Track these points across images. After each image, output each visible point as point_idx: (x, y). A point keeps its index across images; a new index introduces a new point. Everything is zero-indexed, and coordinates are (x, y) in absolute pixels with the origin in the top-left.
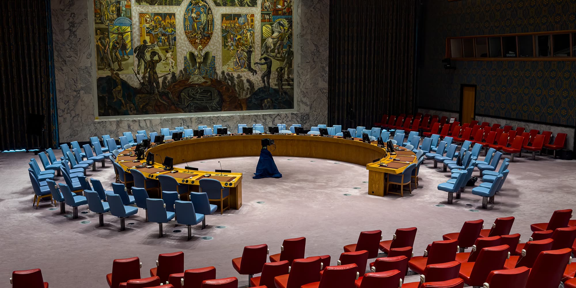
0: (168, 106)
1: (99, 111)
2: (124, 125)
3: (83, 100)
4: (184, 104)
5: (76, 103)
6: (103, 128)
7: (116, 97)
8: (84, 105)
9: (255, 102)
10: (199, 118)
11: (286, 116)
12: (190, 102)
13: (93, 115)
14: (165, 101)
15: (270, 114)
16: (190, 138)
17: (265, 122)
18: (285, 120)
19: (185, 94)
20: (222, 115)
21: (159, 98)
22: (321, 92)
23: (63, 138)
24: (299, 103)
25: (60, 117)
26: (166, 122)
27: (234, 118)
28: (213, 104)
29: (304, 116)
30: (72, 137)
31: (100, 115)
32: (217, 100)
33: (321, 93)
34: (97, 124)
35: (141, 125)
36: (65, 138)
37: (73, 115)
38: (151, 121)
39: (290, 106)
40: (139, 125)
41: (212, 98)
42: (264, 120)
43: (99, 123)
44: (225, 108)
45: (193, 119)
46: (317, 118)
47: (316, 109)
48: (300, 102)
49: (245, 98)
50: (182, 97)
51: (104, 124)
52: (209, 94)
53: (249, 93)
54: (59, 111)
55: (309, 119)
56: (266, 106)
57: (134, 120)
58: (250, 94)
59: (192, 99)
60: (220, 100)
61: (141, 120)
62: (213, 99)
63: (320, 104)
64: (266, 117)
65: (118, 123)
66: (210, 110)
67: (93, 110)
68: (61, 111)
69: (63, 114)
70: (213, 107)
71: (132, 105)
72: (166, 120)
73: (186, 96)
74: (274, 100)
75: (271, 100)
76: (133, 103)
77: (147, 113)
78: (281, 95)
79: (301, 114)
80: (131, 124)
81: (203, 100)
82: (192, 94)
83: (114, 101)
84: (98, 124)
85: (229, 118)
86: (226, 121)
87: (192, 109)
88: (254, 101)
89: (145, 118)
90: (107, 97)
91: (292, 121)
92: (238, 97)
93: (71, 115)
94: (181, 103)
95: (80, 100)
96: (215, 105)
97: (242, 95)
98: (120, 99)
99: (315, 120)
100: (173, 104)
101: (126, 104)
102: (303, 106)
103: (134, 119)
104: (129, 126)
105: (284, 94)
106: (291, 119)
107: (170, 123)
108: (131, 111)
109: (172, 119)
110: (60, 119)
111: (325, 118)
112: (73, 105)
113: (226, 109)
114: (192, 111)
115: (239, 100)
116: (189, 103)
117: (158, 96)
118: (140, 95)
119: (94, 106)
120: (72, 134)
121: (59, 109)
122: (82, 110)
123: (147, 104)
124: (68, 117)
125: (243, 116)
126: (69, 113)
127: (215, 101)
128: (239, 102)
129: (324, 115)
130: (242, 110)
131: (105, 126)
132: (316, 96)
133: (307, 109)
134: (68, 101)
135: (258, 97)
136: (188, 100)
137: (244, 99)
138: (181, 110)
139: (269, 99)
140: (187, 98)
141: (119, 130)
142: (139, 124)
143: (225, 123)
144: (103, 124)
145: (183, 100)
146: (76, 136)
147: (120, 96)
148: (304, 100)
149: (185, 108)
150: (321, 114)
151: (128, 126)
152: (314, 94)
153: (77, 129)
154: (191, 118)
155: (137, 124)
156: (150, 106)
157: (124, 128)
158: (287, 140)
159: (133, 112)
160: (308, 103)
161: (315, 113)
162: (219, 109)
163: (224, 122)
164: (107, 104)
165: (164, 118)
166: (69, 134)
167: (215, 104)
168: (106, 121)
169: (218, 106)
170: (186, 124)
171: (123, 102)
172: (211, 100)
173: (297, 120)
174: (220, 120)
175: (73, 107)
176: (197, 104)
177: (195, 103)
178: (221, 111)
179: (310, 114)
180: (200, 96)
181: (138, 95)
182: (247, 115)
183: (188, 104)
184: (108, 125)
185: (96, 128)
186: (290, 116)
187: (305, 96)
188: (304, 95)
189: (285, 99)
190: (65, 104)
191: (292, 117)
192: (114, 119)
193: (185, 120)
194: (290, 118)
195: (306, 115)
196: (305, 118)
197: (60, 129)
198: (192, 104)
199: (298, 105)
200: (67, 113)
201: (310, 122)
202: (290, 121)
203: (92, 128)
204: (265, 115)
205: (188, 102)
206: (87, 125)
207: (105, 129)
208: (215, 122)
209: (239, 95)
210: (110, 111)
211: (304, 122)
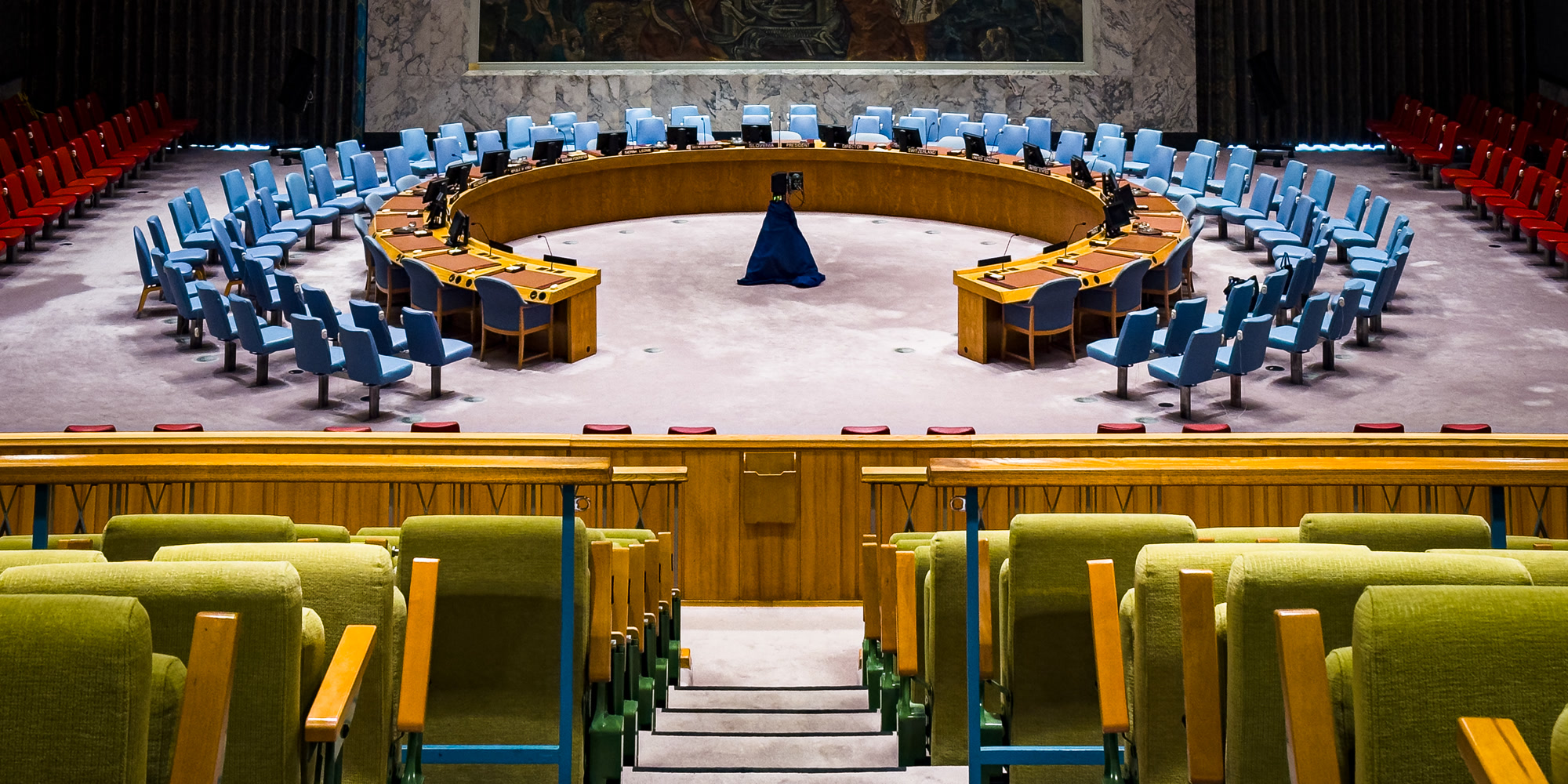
0: (681, 38)
1: (483, 45)
2: (547, 89)
3: (438, 14)
4: (731, 35)
5: (419, 21)
6: (486, 96)
7: (533, 8)
8: (439, 30)
9: (953, 36)
10: (768, 78)
11: (1052, 85)
12: (748, 28)
13: (462, 57)
14: (674, 25)
15: (998, 76)
16: (649, 150)
17: (981, 99)
18: (1050, 98)
19: (733, 5)
20: (843, 72)
21: (654, 11)
22: (1172, 13)
23: (376, 119)
24: (1097, 45)
25: (371, 59)
26: (669, 87)
27: (879, 83)
28: (819, 36)
29: (1115, 87)
30: (398, 119)
31: (481, 59)
32: (834, 24)
33: (1172, 17)
34: (470, 85)
35: (594, 91)
36: (381, 118)
37: (408, 56)
38: (623, 81)
39: (1071, 50)
40: (590, 93)
41: (816, 18)
42: (978, 91)
43: (475, 80)
44: (859, 50)
45: (750, 82)
46: (1159, 96)
47: (1153, 67)
48: (1099, 41)
49: (922, 21)
50: (723, 13)
51: (490, 83)
52: (808, 6)
53: (934, 7)
54: (371, 42)
55: (1131, 95)
56: (989, 48)
57: (576, 76)
58: (937, 10)
59: (754, 19)
60: (840, 25)
61: (594, 77)
62: (819, 21)
63: (1167, 51)
64: (986, 84)
65: (530, 83)
66: (810, 54)
67: (463, 44)
68: (377, 42)
69: (380, 53)
70: (819, 45)
71: (576, 32)
72: (671, 81)
73: (735, 10)
74: (1017, 32)
75: (1008, 30)
76: (578, 26)
77: (616, 55)
78: (1039, 18)
79: (1105, 79)
80: (567, 86)
81: (789, 25)
82: (754, 5)
83: (525, 20)
84: (472, 83)
85: (865, 83)
86: (857, 91)
87: (753, 51)
88: (950, 32)
89: (607, 73)
90: (506, 8)
91: (1073, 99)
92: (898, 20)
93: (402, 55)
94: (721, 30)
95: (428, 16)
96: (824, 42)
97: (913, 12)
98: (542, 15)
99: (1154, 101)
100: (697, 32)
101: (558, 29)
102: (1109, 55)
103: (578, 73)
104: (559, 95)
105: (1049, 15)
106: (1068, 94)
107: (680, 88)
108: (572, 50)
109: (686, 78)
110: (372, 66)
111: (1189, 97)
112: (410, 28)
113: (862, 53)
114: (753, 54)
115: (902, 27)
116: (744, 30)
117: (653, 7)
118: (601, 5)
119: (466, 31)
120: (399, 110)
121: (371, 39)
122: (431, 43)
123: (619, 31)
124: (392, 59)
125: (911, 77)
126: (397, 49)
127: (824, 28)
128: (903, 35)
129: (1183, 86)
130: (911, 58)
131: (491, 89)
132: (1152, 26)
133: (1126, 66)
134: (398, 16)
135: (965, 21)
136: (741, 21)
137: (918, 25)
138: (720, 52)
139: (1000, 29)
140: (737, 17)
141: (530, 103)
142: (589, 90)
143: (852, 95)
144: (486, 84)
145: (725, 21)
146: (410, 116)
147: (542, 5)
148: (1115, 35)
149: (734, 44)
150: (1171, 81)
151: (557, 93)
152: (1148, 19)
153: (415, 95)
154: (744, 78)
155: (584, 87)
156: (627, 36)
157: (545, 98)
158: (940, 171)
159: (577, 51)
160: (1128, 47)
161: (1154, 80)
162: (836, 52)
163: (850, 93)
164: (504, 26)
165: (667, 73)
166: (392, 109)
167: (826, 39)
168: (494, 77)
169: (834, 43)
170: (729, 95)
171: (551, 21)
172: (815, 24)
173: (1090, 99)
174: (836, 88)
175: (408, 33)
176: (768, 34)
177: (764, 30)
178: (843, 57)
179: (1135, 80)
180: (778, 12)
181: (595, 5)
182: (921, 77)
183: (743, 35)
184: (499, 87)
185: (468, 96)
186: (1066, 85)
187: (1117, 23)
188: (1114, 22)
189: (1054, 31)
190: (390, 26)
191: (1074, 87)
192: (519, 70)
193: (727, 82)
194: (1066, 92)
195: (1121, 84)
196: (1116, 93)
197: (370, 92)
198: (754, 34)
199: (1097, 51)
200: (392, 50)
201: (1134, 108)
202: (1066, 100)
203: (456, 93)
204: (983, 77)
205: (743, 28)
206: (442, 85)
207: (491, 101)
208: (818, 92)
209: (903, 12)
210: (512, 47)
211: (1116, 105)
